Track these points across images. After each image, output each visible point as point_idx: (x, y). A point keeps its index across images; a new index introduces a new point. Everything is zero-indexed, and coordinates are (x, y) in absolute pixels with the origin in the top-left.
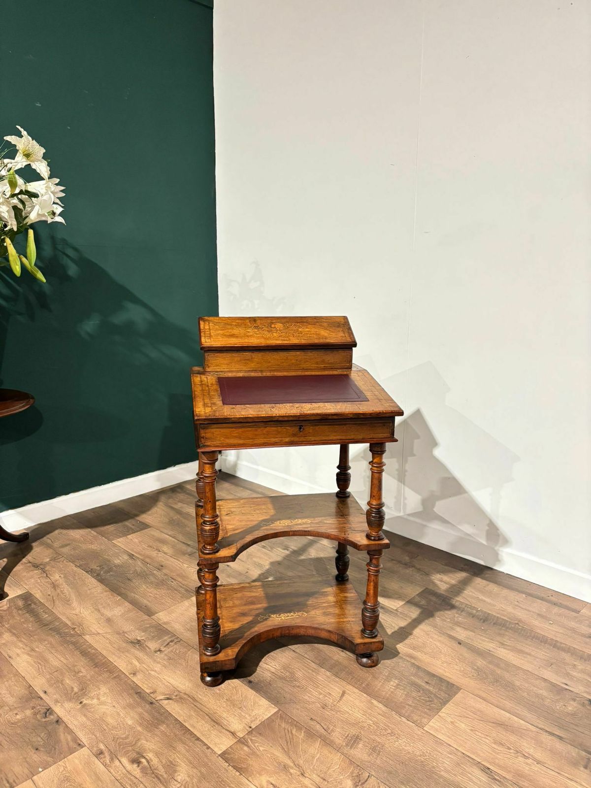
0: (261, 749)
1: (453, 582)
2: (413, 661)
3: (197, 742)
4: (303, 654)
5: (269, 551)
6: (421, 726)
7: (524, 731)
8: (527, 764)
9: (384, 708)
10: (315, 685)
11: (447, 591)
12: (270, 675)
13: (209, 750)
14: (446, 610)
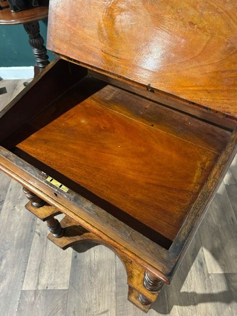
0: (38, 306)
3: (23, 273)
10: (99, 290)
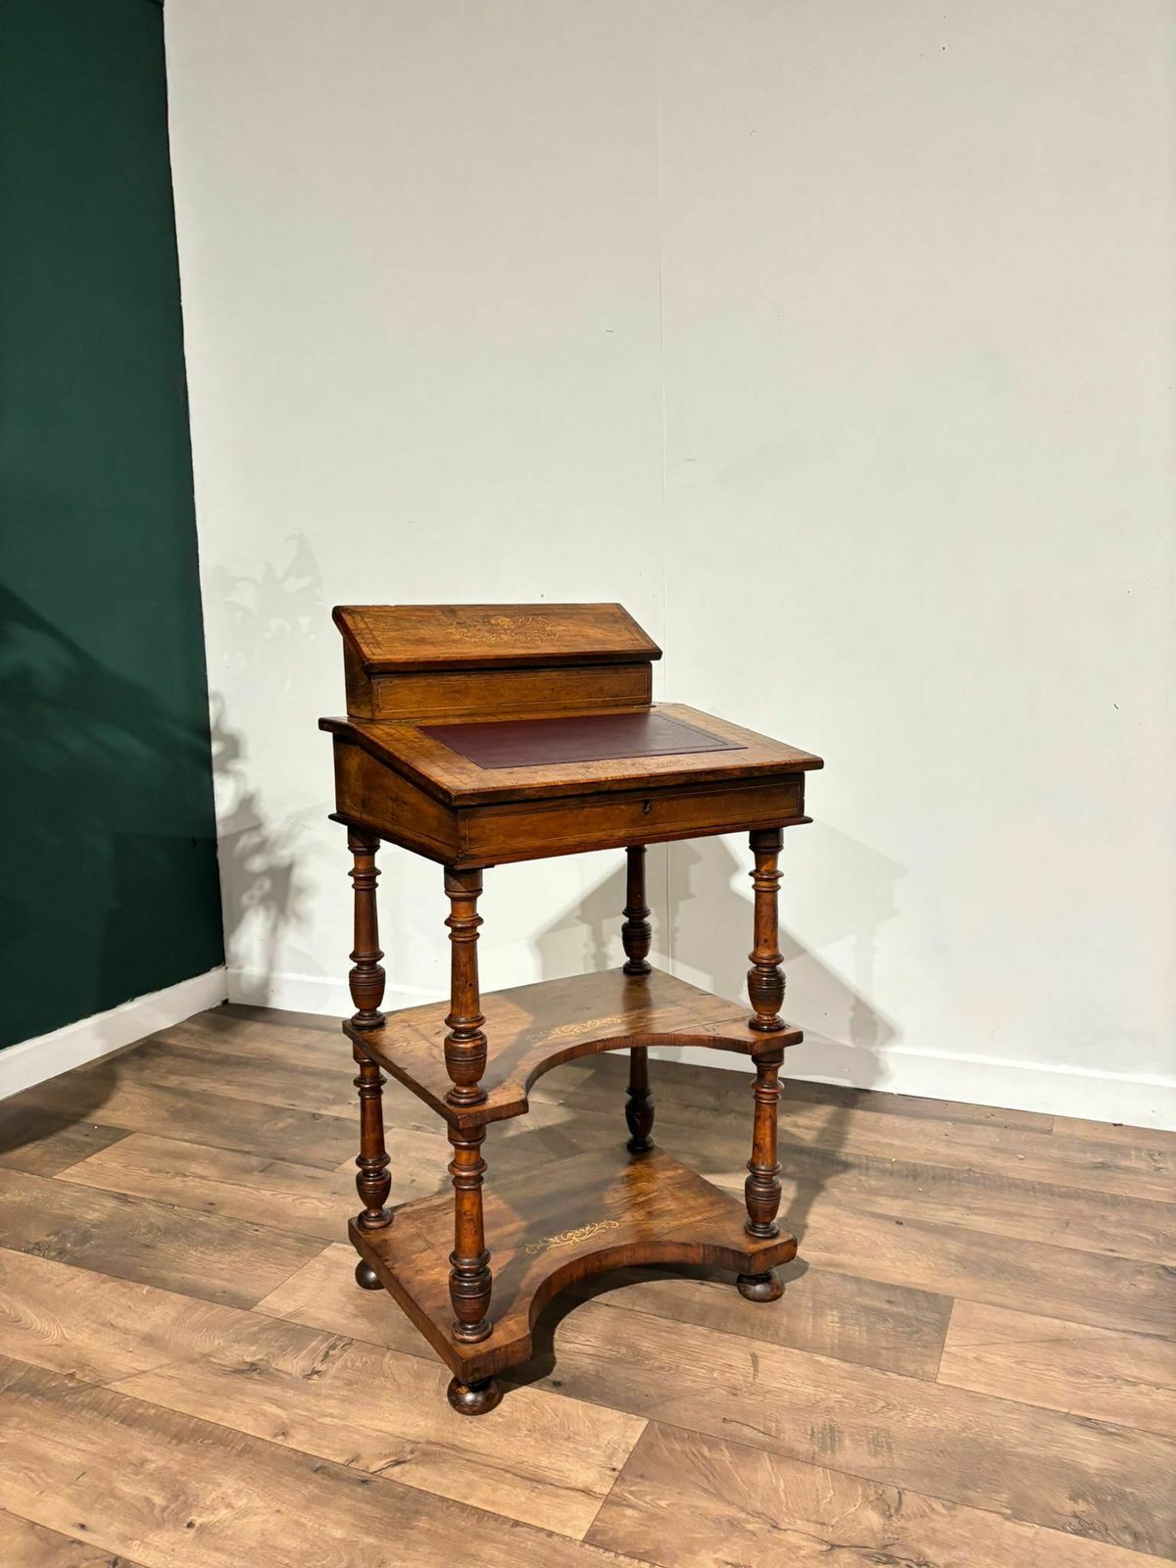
0: (663, 1503)
1: (818, 1124)
2: (840, 1271)
3: (518, 1530)
4: (630, 1307)
5: (433, 1133)
6: (932, 1379)
7: (1100, 1342)
8: (1141, 1393)
9: (846, 1366)
10: (690, 1357)
11: (817, 1141)
12: (590, 1361)
13: (555, 1538)
14: (837, 1172)
